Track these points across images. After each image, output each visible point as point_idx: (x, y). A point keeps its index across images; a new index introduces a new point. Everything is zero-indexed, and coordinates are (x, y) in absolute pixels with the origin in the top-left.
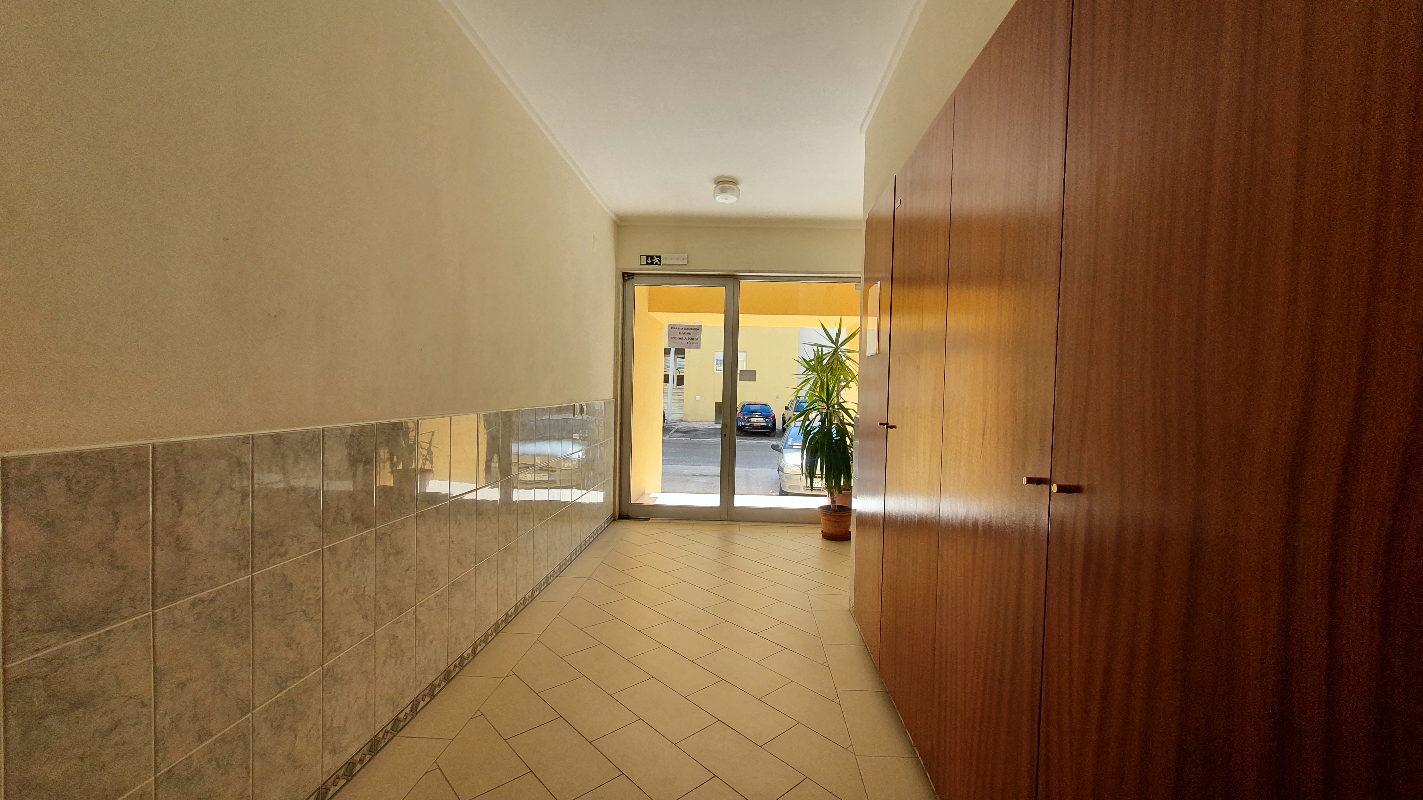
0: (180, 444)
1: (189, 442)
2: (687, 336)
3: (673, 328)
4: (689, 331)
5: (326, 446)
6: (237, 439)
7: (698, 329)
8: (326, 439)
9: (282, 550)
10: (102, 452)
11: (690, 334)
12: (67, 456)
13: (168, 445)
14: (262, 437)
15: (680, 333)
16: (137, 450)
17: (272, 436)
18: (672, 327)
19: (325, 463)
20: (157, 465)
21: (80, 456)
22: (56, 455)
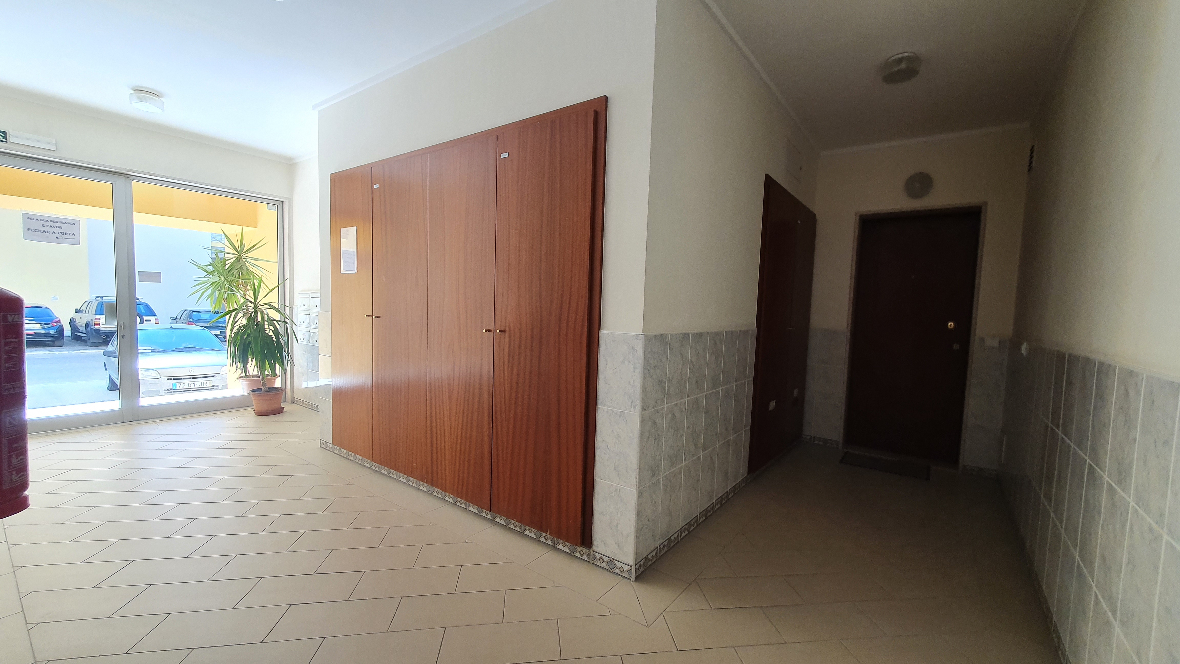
2: (56, 230)
3: (31, 218)
4: (58, 225)
7: (74, 223)
11: (60, 227)
15: (43, 225)
18: (28, 218)
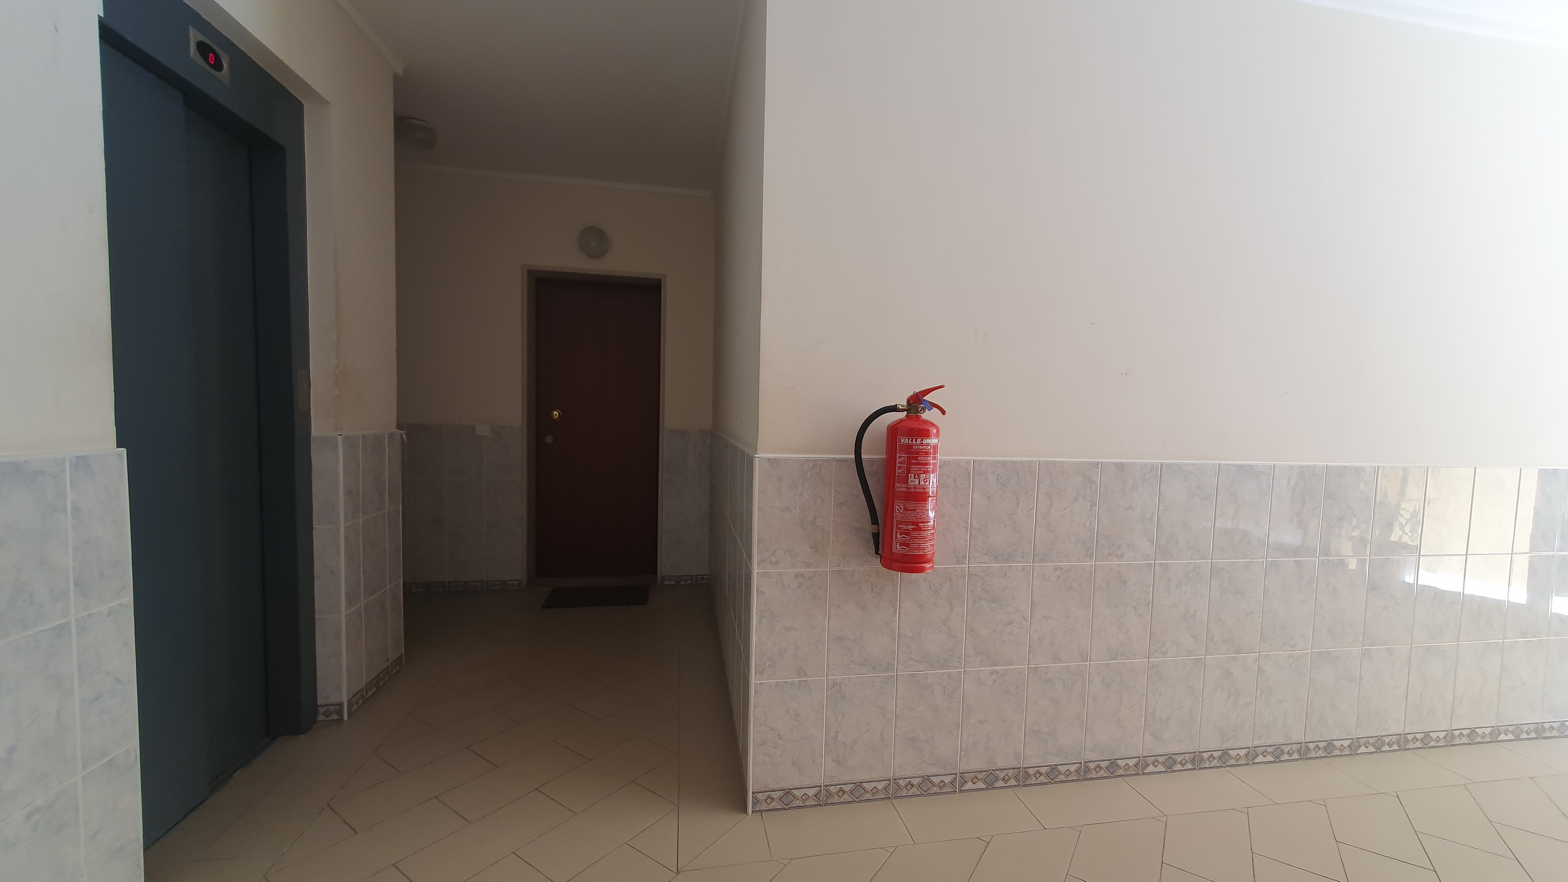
0: (1054, 462)
1: (1059, 462)
5: (1163, 478)
6: (1090, 463)
8: (1163, 472)
9: (1119, 553)
10: (1014, 462)
12: (998, 462)
13: (1047, 463)
14: (1108, 463)
16: (1030, 462)
17: (1116, 464)
19: (1161, 492)
20: (1041, 474)
21: (1003, 463)
22: (994, 461)
